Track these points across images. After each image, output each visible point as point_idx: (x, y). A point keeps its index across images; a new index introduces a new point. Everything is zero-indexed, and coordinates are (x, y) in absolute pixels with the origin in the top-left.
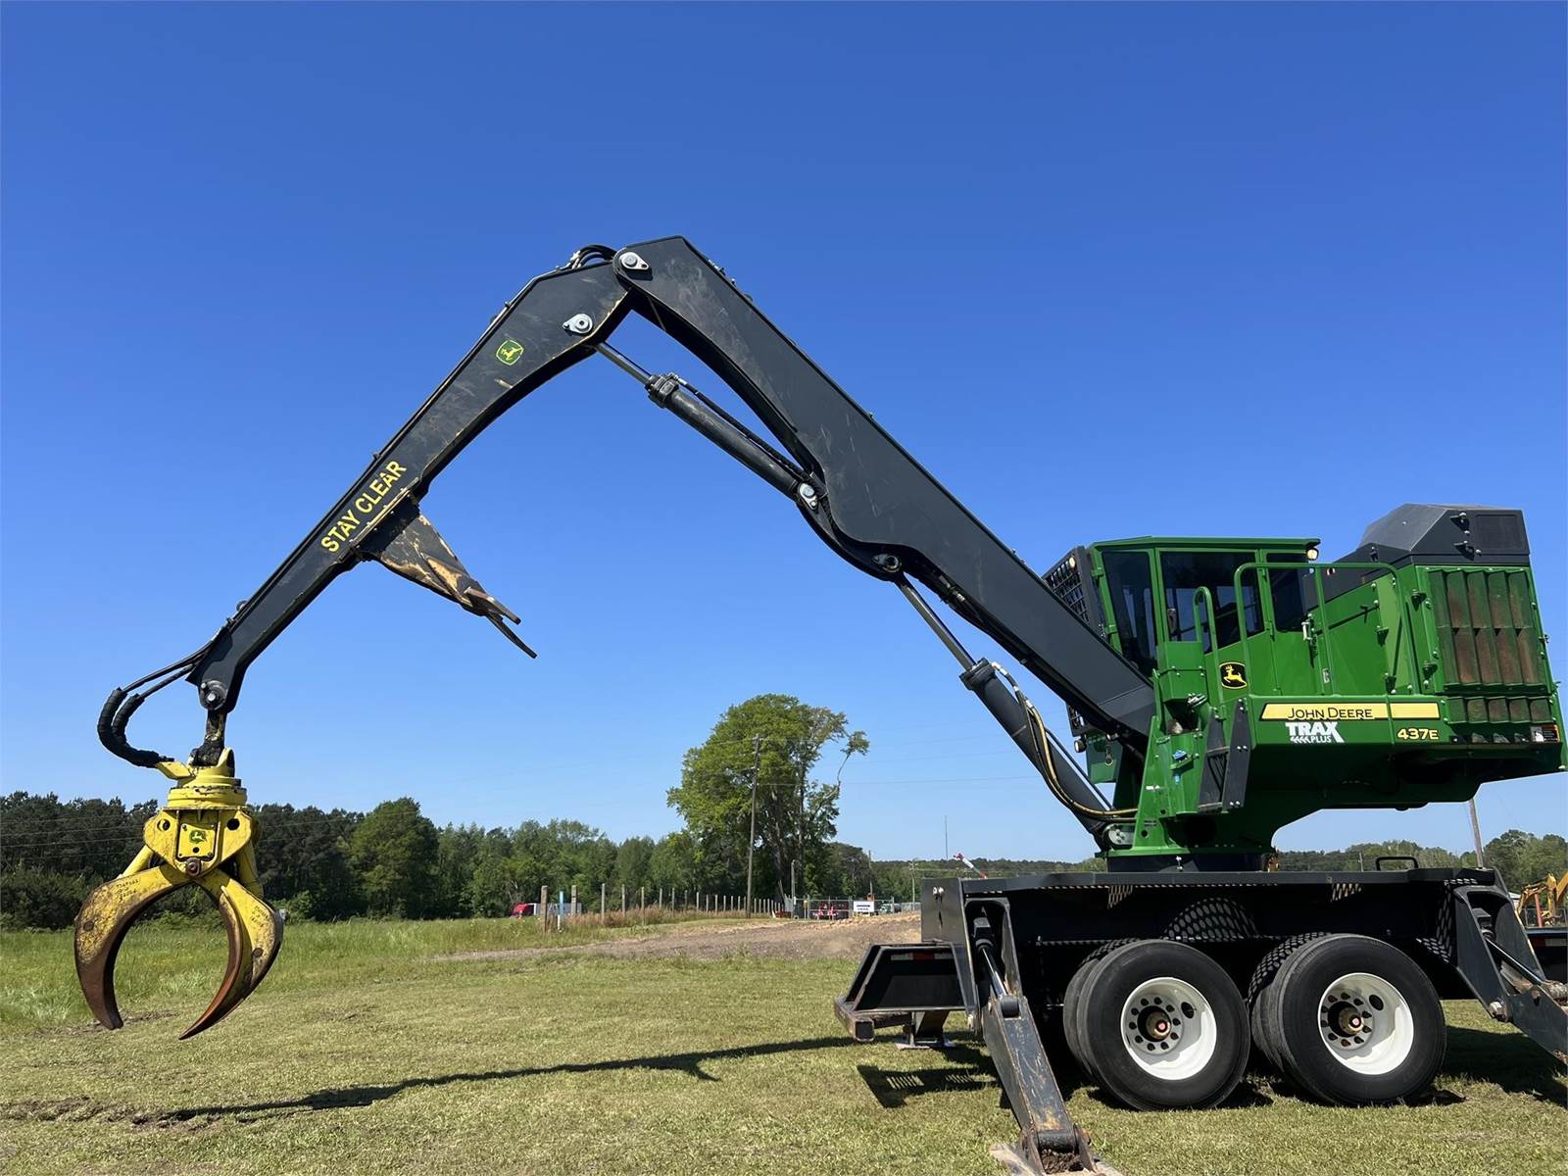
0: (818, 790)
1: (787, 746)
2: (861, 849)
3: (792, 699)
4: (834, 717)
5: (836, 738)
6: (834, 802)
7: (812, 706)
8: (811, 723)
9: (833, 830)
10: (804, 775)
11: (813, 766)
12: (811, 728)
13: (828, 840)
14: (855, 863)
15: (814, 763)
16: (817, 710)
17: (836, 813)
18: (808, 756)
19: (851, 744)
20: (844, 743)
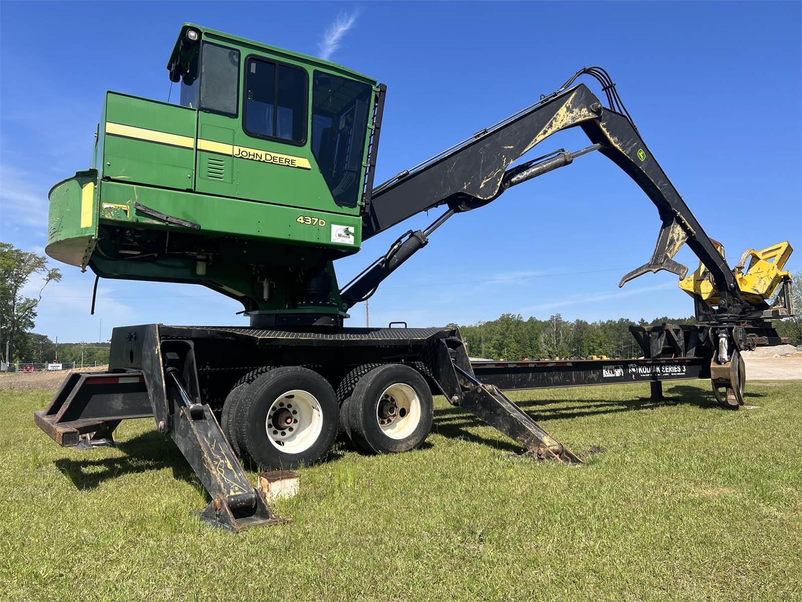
0: (22, 302)
1: (5, 274)
2: (46, 336)
3: (8, 245)
4: (39, 259)
5: (40, 271)
6: (33, 308)
7: (23, 251)
8: (23, 261)
9: (32, 325)
10: (15, 292)
11: (23, 286)
12: (23, 264)
13: (28, 330)
14: (43, 344)
15: (23, 284)
16: (27, 254)
17: (35, 315)
18: (19, 280)
19: (50, 275)
20: (45, 275)
